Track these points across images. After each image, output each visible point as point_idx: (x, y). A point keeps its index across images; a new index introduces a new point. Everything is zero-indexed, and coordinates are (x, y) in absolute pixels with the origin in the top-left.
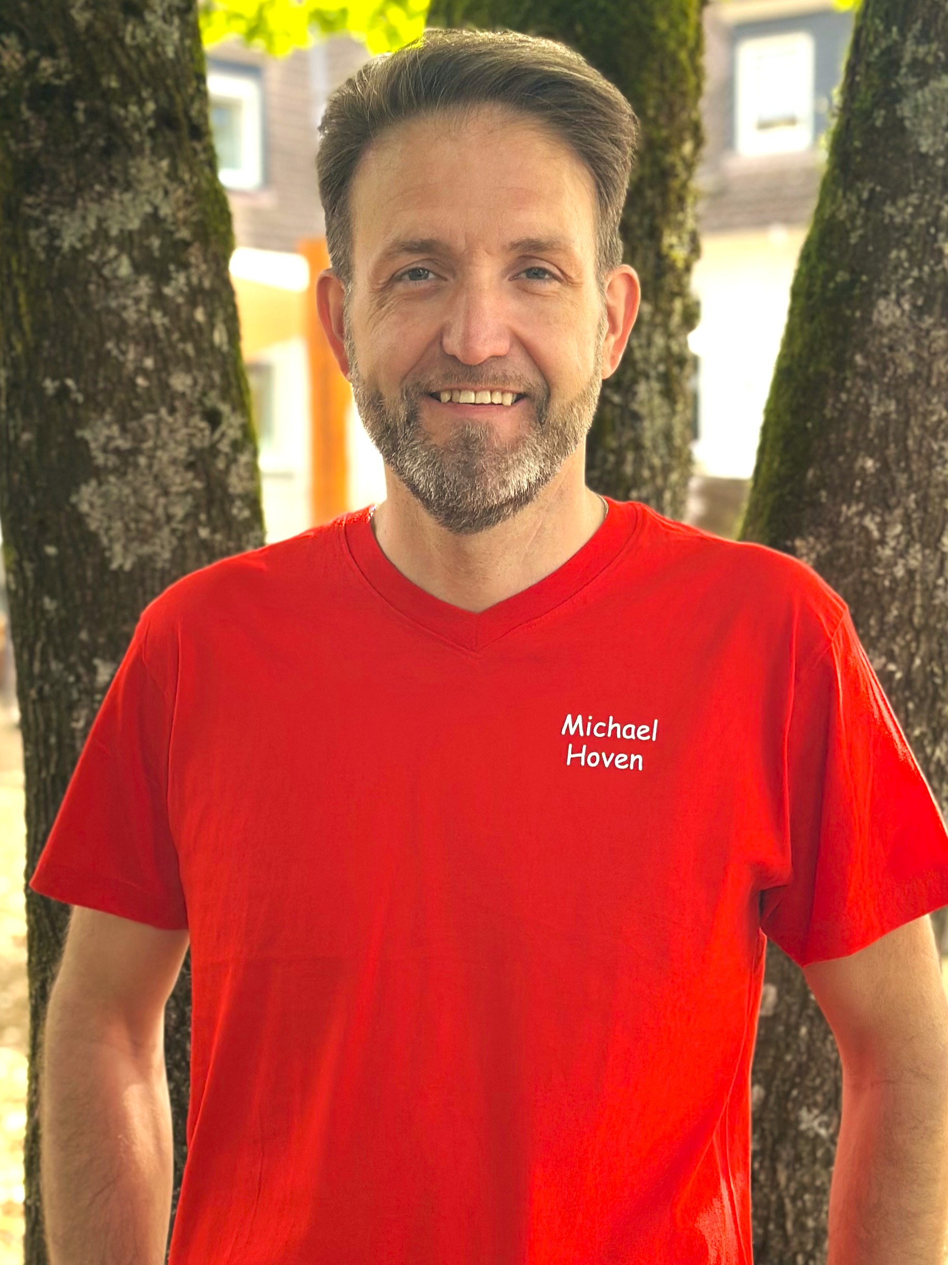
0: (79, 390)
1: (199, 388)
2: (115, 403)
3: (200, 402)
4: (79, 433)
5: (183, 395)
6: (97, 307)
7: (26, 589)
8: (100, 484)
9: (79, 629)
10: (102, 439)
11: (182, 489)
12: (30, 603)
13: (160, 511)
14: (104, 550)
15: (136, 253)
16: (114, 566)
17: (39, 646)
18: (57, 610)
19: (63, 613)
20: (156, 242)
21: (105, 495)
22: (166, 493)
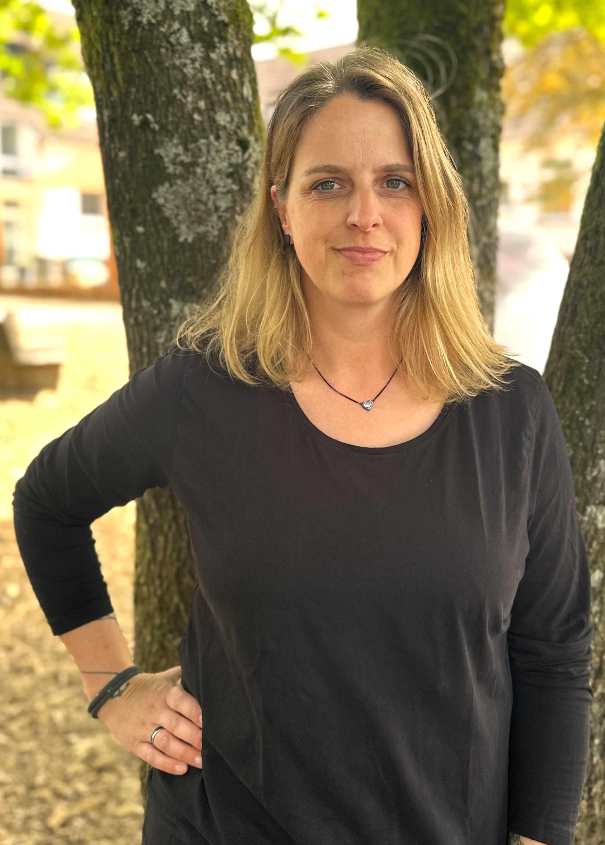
0: (156, 122)
1: (235, 123)
2: (180, 131)
3: (236, 133)
4: (157, 151)
5: (225, 127)
6: (167, 64)
7: (125, 255)
8: (171, 185)
9: (160, 280)
10: (172, 155)
11: (225, 190)
12: (128, 264)
13: (210, 204)
14: (175, 229)
15: (192, 27)
16: (181, 239)
17: (134, 291)
18: (145, 268)
19: (149, 270)
20: (205, 21)
21: (174, 193)
22: (214, 192)
